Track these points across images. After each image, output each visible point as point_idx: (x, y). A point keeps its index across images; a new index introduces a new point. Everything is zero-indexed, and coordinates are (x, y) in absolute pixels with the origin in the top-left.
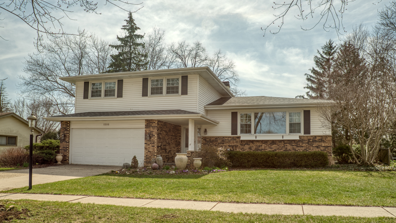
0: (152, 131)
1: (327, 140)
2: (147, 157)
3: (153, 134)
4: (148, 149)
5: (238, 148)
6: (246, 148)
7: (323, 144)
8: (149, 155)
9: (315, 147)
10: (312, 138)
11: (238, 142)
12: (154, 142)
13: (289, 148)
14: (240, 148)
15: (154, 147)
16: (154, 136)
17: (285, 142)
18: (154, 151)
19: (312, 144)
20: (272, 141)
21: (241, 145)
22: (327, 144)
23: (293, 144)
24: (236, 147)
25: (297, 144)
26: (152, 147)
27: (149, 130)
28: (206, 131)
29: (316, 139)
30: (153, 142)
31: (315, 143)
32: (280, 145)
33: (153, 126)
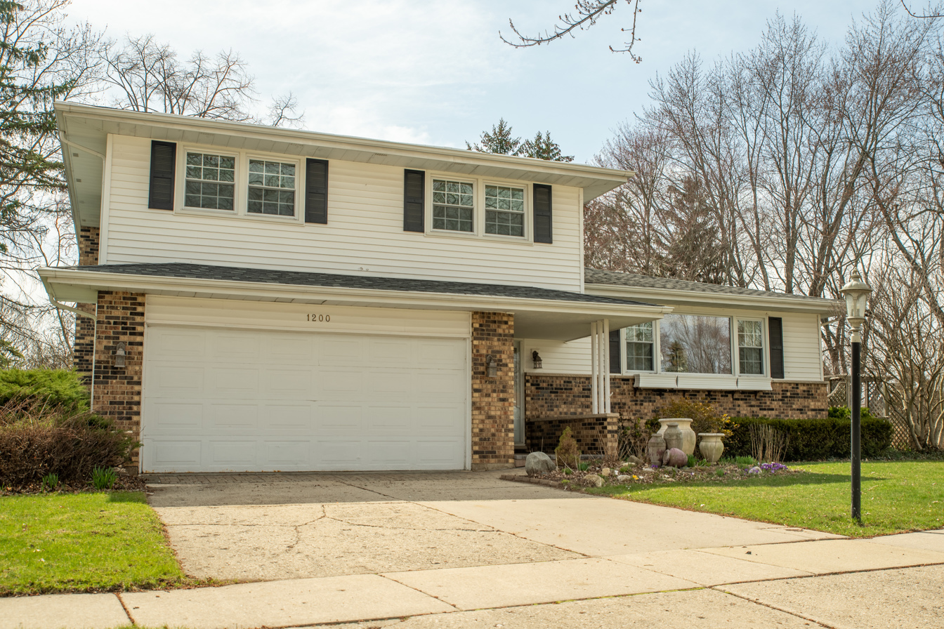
0: (497, 349)
1: (819, 395)
2: (484, 435)
3: (501, 360)
4: (486, 408)
5: (627, 411)
6: (646, 411)
7: (812, 403)
8: (489, 430)
9: (798, 410)
10: (789, 388)
11: (625, 394)
12: (504, 387)
13: (745, 412)
14: (632, 411)
15: (506, 404)
16: (506, 365)
17: (736, 396)
18: (507, 417)
19: (791, 403)
20: (707, 393)
21: (634, 403)
22: (819, 404)
23: (753, 403)
24: (620, 408)
25: (760, 403)
26: (500, 404)
27: (490, 347)
28: (536, 357)
29: (799, 391)
30: (501, 388)
31: (796, 399)
32: (723, 403)
33: (500, 335)
